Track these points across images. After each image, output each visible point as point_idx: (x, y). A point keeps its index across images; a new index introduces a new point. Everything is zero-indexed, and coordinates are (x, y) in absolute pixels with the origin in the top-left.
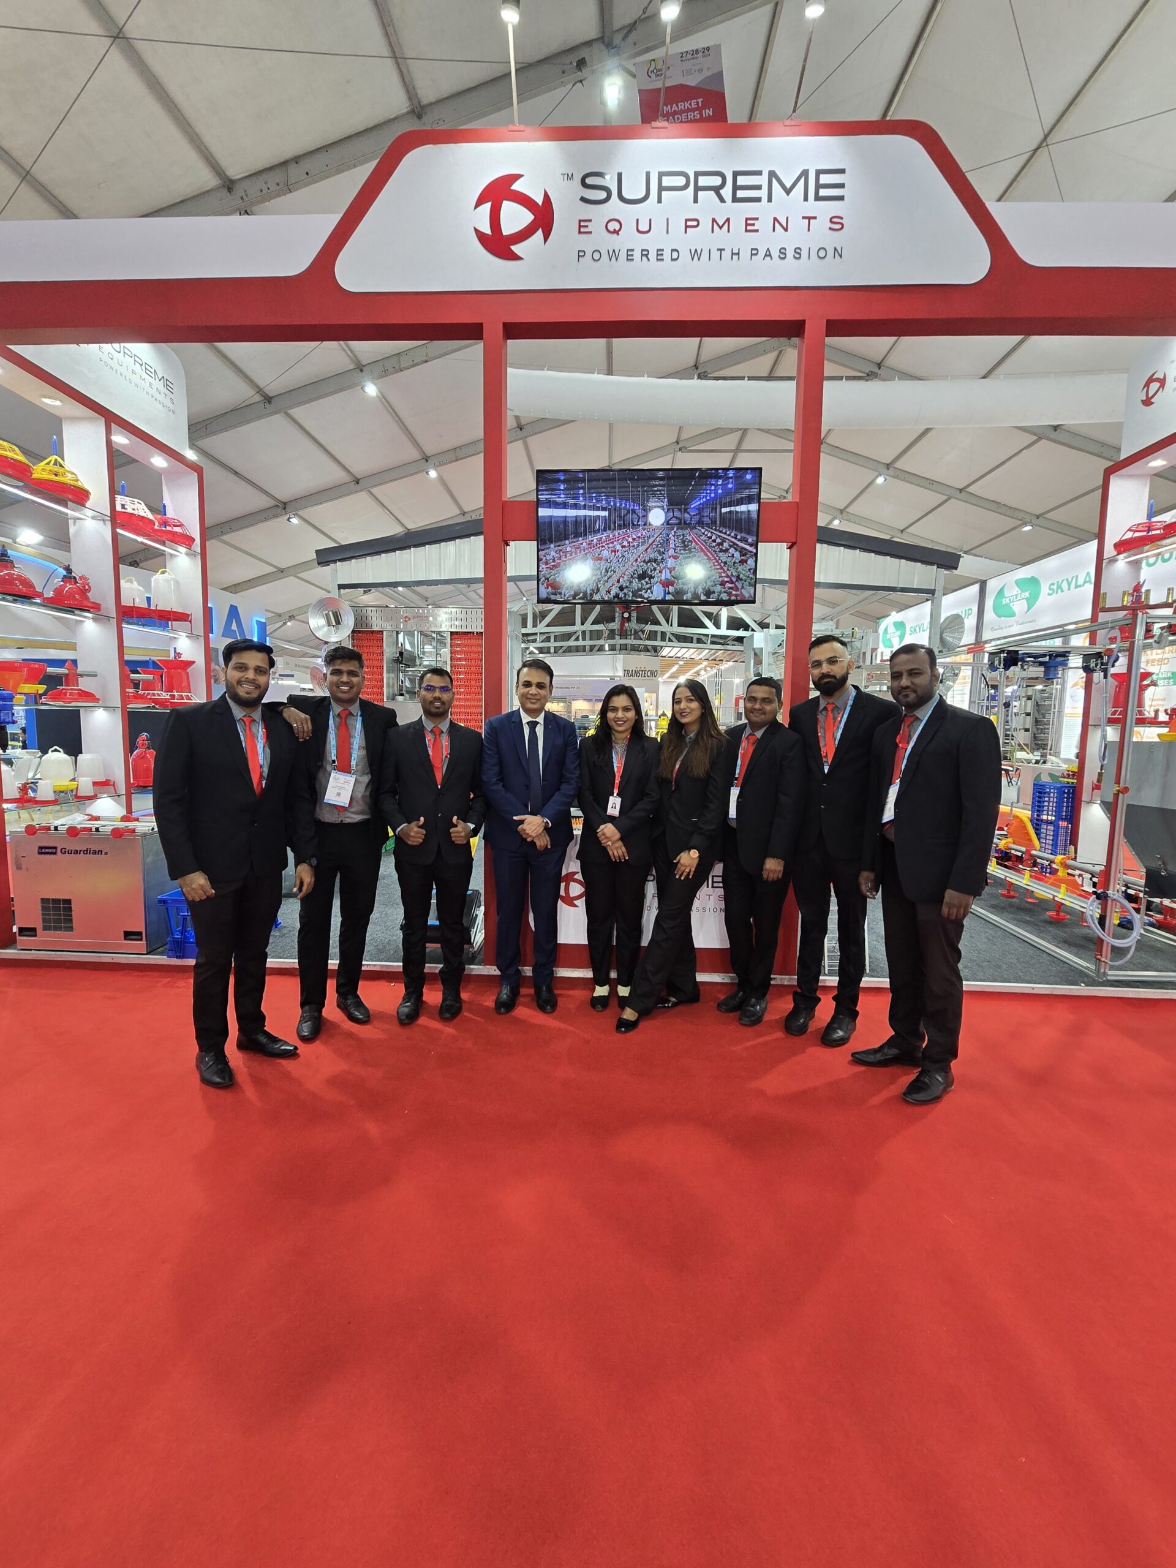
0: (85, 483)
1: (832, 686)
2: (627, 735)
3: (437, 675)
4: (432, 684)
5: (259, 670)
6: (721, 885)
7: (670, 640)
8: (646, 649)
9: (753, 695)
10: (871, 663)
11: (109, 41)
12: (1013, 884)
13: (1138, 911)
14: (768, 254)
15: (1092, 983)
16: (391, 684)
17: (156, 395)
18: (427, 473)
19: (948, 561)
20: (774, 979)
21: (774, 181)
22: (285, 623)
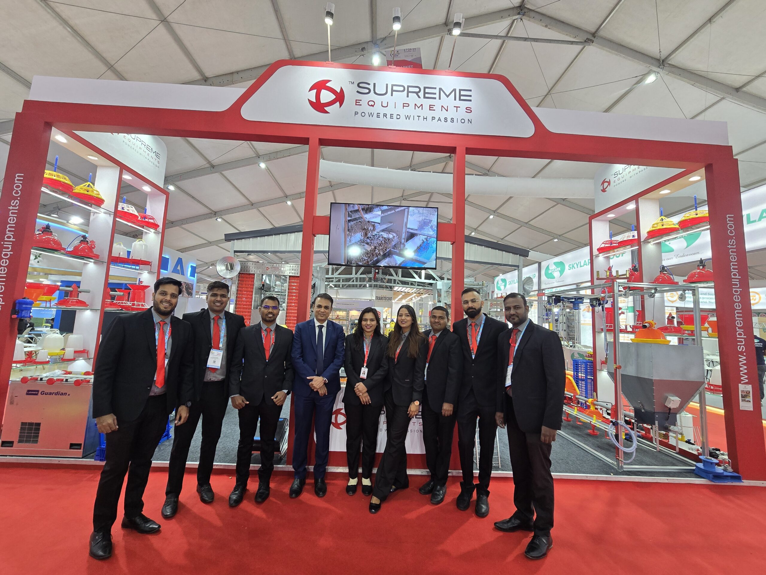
0: (103, 196)
1: (474, 313)
2: (372, 334)
3: (271, 300)
4: (268, 305)
5: (173, 296)
6: (421, 417)
7: (398, 283)
8: (387, 287)
9: (434, 315)
10: (492, 298)
11: (159, 22)
12: (569, 414)
13: (632, 429)
14: (439, 119)
15: (617, 473)
16: (256, 300)
17: (151, 159)
18: (286, 203)
19: (524, 253)
20: (450, 472)
21: (441, 92)
22: (209, 267)
